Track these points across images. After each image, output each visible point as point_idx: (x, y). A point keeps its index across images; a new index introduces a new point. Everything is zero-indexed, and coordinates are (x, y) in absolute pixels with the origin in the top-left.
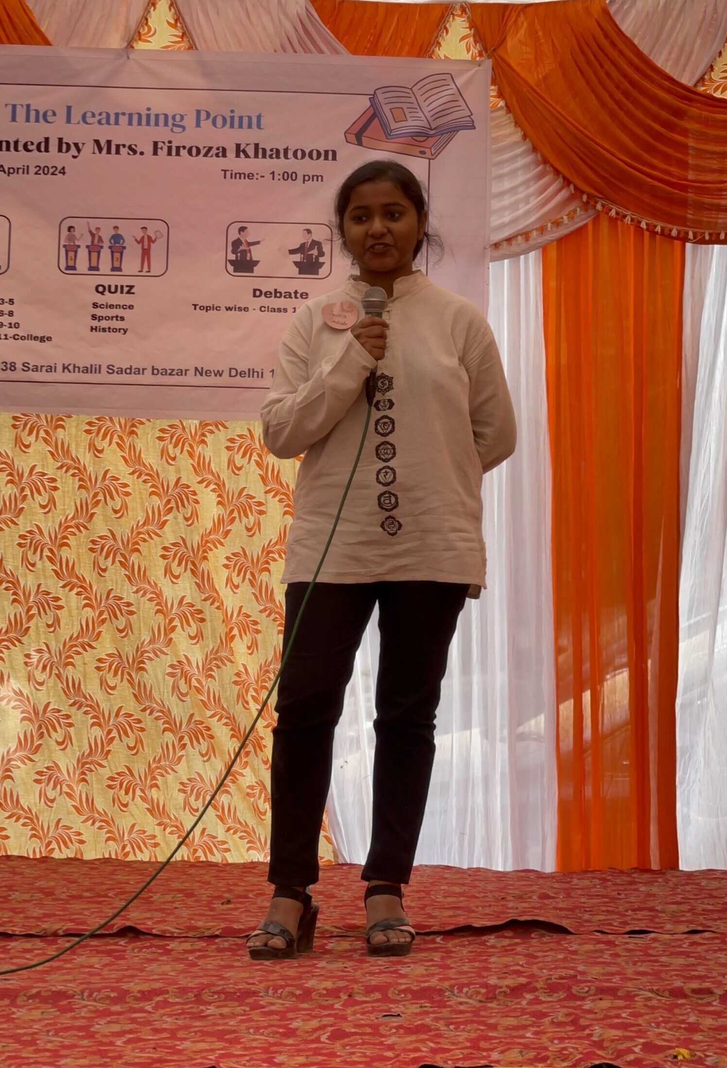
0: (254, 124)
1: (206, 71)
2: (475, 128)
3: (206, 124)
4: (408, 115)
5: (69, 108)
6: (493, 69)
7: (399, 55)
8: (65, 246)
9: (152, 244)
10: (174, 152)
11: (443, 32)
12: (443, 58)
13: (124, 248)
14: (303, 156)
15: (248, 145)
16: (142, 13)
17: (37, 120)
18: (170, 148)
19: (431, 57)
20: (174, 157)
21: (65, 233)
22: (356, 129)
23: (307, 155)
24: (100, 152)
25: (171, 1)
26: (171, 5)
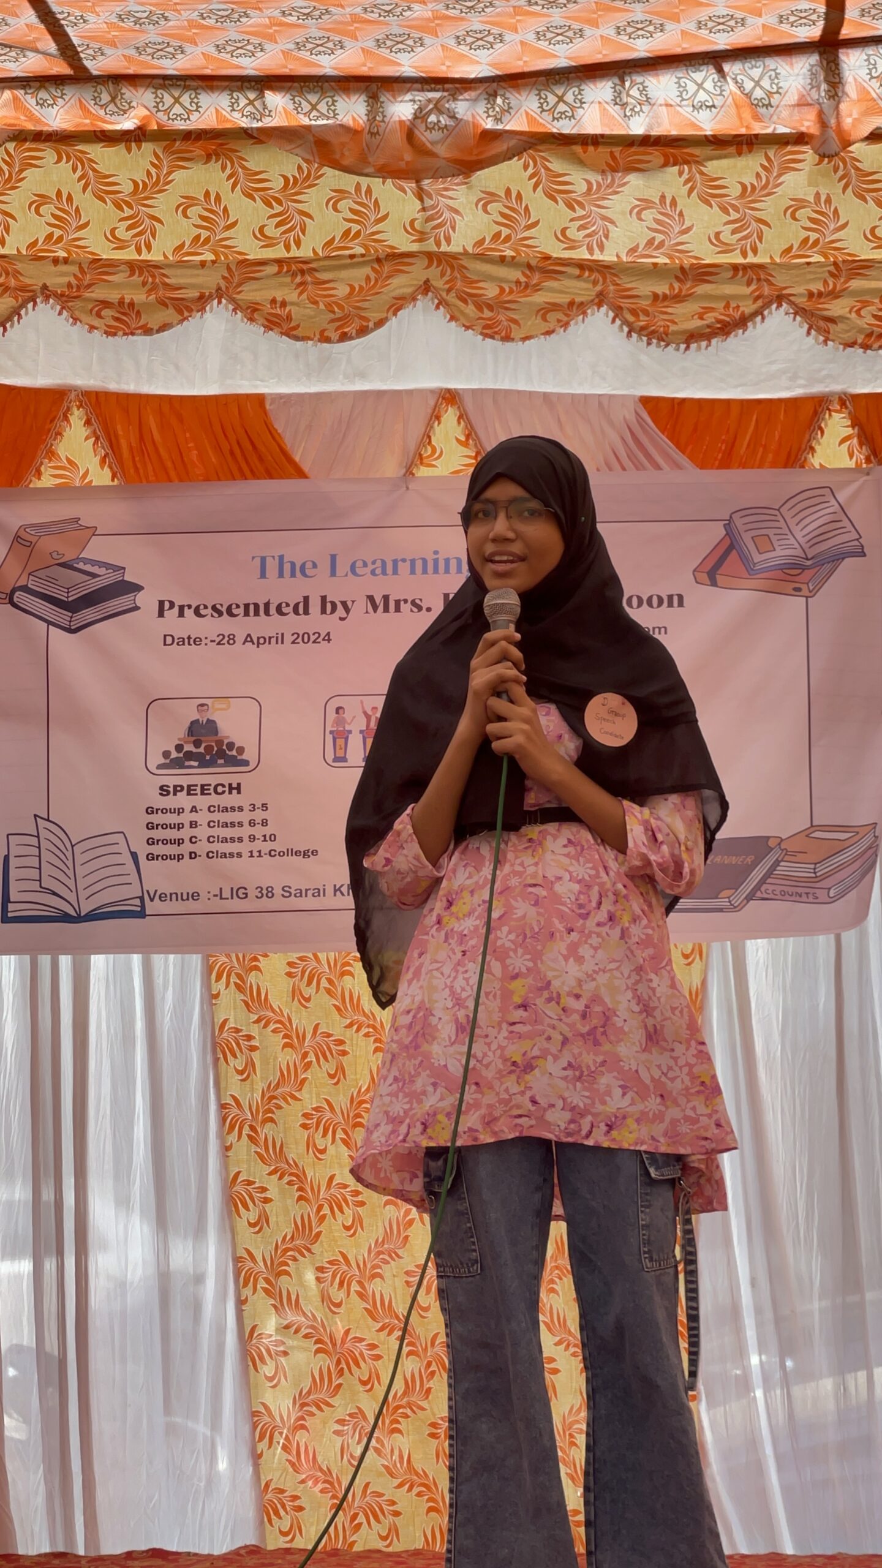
2: (865, 555)
4: (776, 544)
5: (333, 558)
7: (760, 466)
8: (331, 732)
11: (817, 434)
12: (818, 467)
14: (640, 603)
16: (423, 430)
17: (293, 575)
19: (802, 466)
21: (331, 715)
22: (708, 566)
23: (645, 602)
24: (375, 611)
25: (460, 412)
26: (460, 417)
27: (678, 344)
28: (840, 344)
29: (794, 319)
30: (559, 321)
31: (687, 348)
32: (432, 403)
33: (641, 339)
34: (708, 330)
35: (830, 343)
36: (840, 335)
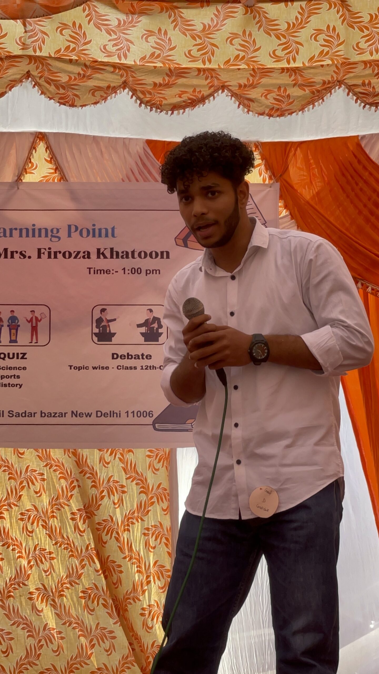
0: (110, 234)
1: (74, 196)
3: (75, 235)
6: (280, 189)
9: (38, 323)
10: (52, 256)
13: (19, 326)
14: (145, 256)
15: (105, 249)
16: (27, 155)
18: (49, 253)
20: (52, 260)
22: (183, 236)
23: (148, 255)
25: (47, 145)
26: (47, 148)
27: (167, 111)
28: (256, 113)
29: (231, 98)
30: (101, 96)
31: (172, 113)
32: (32, 140)
33: (147, 107)
34: (184, 104)
35: (250, 112)
36: (256, 109)
